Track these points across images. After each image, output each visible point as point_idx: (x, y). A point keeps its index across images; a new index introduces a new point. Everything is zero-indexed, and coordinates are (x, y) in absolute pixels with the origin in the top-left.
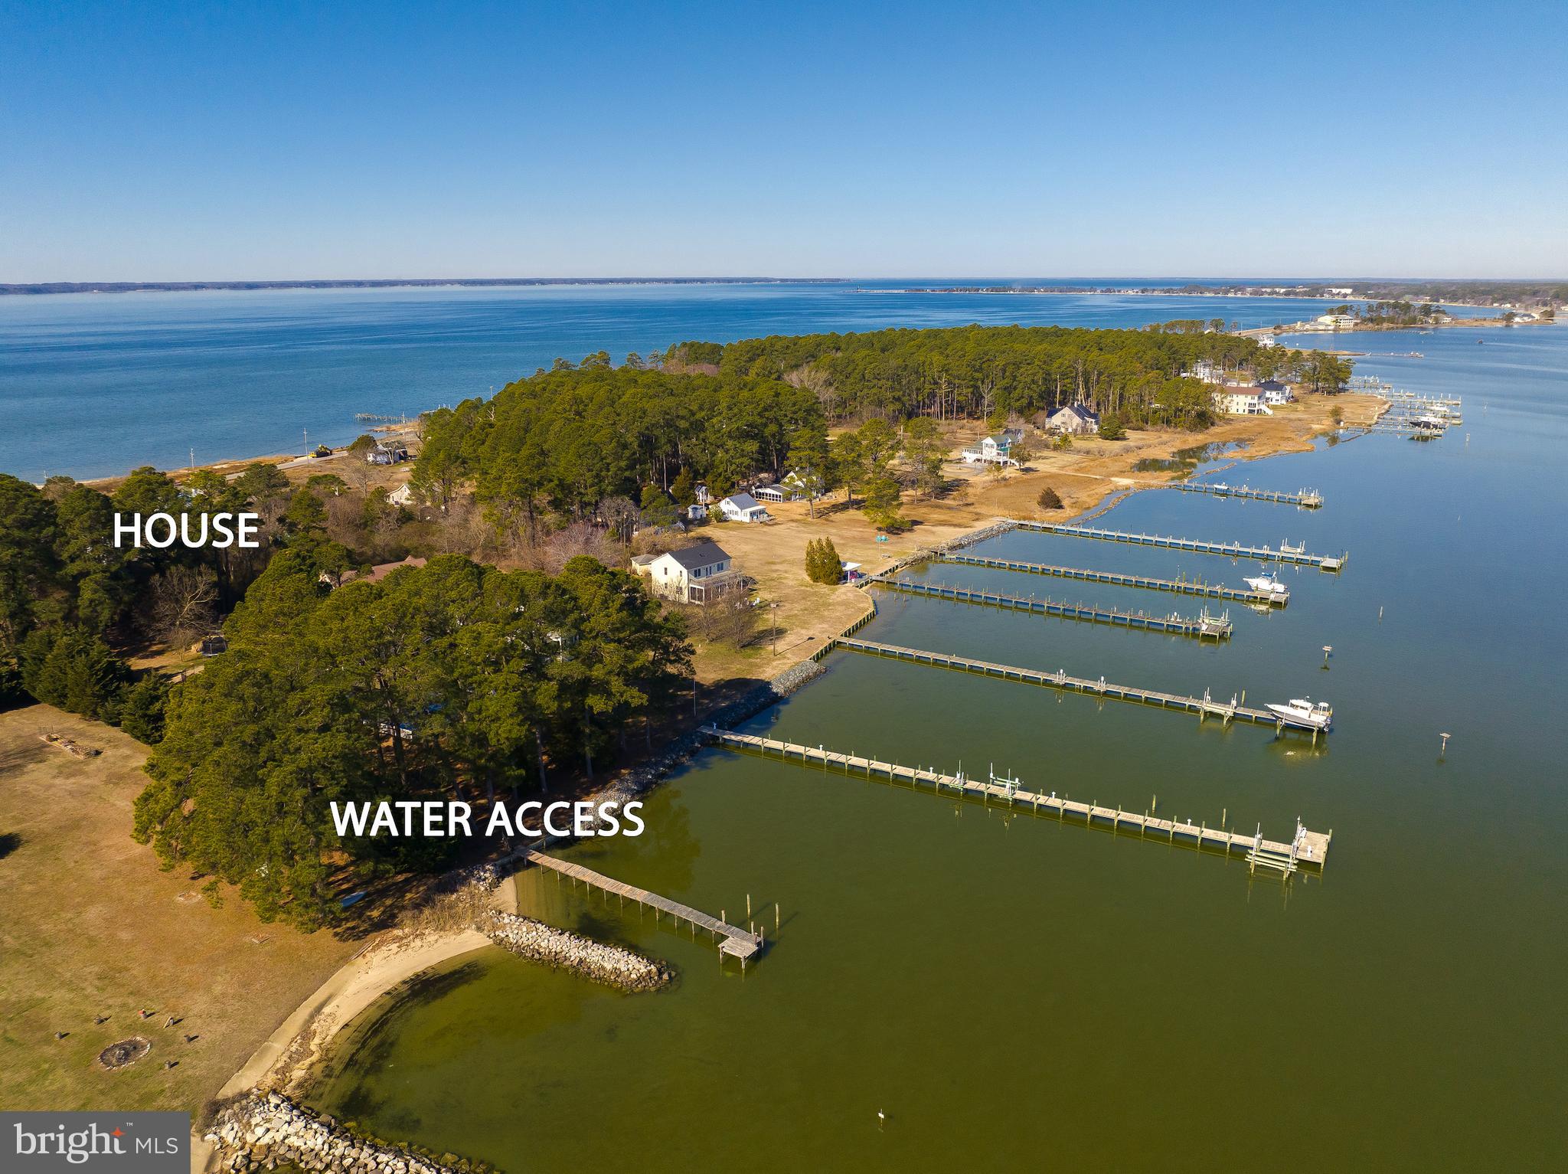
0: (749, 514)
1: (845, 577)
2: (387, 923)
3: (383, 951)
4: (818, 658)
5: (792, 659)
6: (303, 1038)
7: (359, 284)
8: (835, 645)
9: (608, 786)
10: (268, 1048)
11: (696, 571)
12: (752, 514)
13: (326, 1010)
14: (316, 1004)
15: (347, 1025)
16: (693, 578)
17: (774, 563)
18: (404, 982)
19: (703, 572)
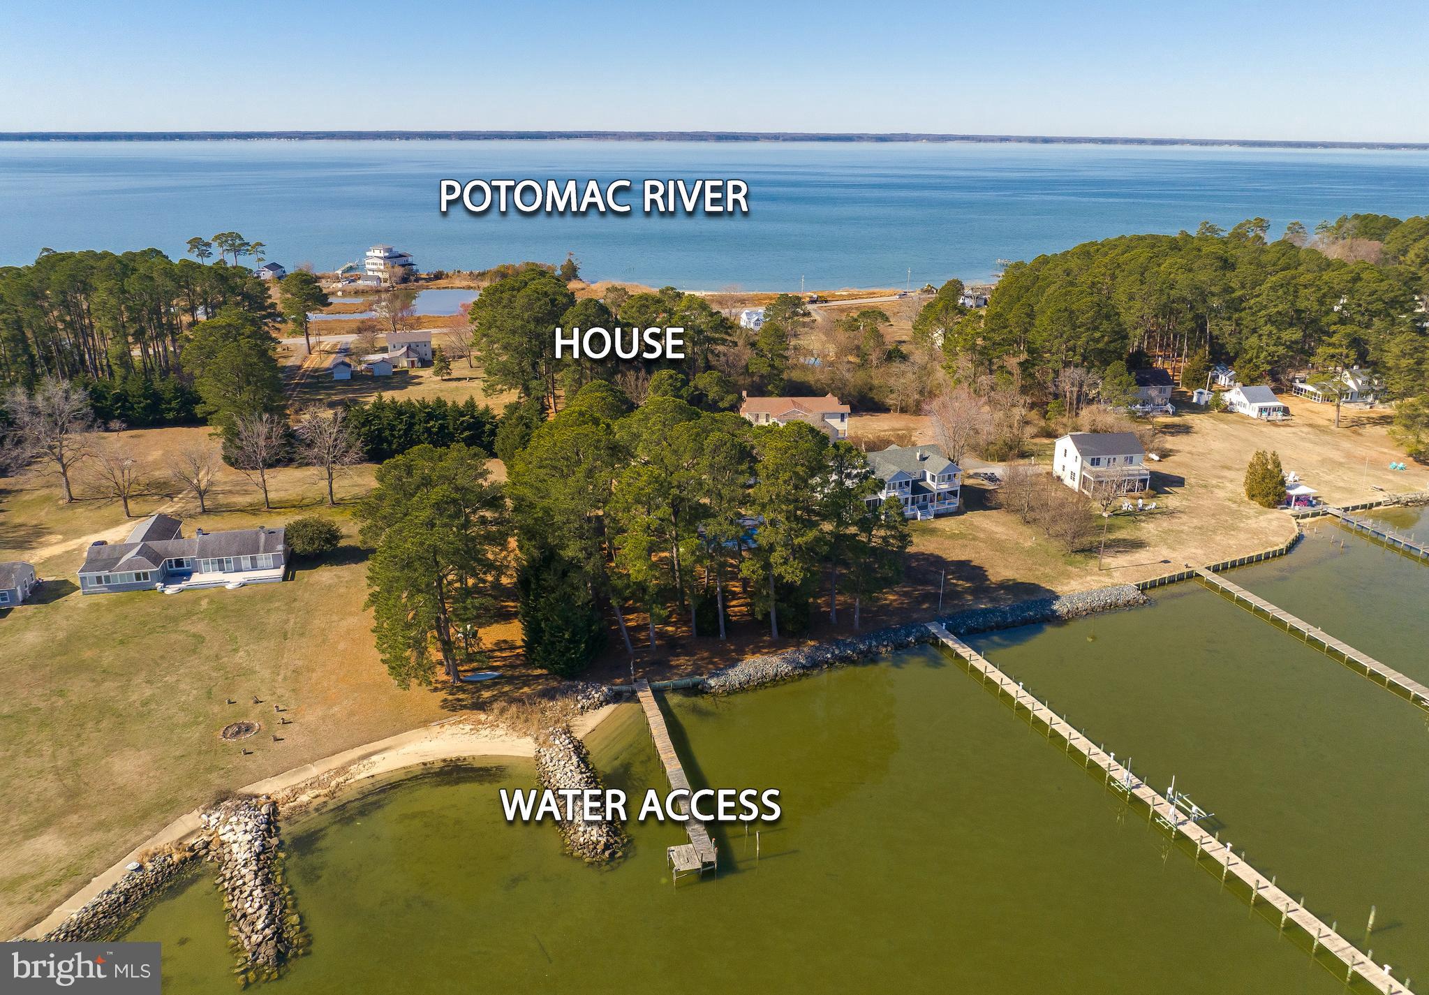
0: (1257, 409)
1: (1289, 504)
2: (481, 706)
3: (454, 729)
4: (1143, 588)
5: (1118, 578)
6: (335, 773)
7: (1141, 142)
8: (1192, 576)
9: (780, 652)
10: (306, 769)
11: (1093, 460)
12: (1261, 410)
13: (374, 758)
14: (371, 750)
15: (373, 776)
16: (1088, 465)
17: (1229, 468)
18: (444, 760)
19: (1103, 461)
